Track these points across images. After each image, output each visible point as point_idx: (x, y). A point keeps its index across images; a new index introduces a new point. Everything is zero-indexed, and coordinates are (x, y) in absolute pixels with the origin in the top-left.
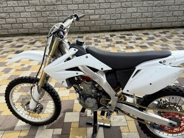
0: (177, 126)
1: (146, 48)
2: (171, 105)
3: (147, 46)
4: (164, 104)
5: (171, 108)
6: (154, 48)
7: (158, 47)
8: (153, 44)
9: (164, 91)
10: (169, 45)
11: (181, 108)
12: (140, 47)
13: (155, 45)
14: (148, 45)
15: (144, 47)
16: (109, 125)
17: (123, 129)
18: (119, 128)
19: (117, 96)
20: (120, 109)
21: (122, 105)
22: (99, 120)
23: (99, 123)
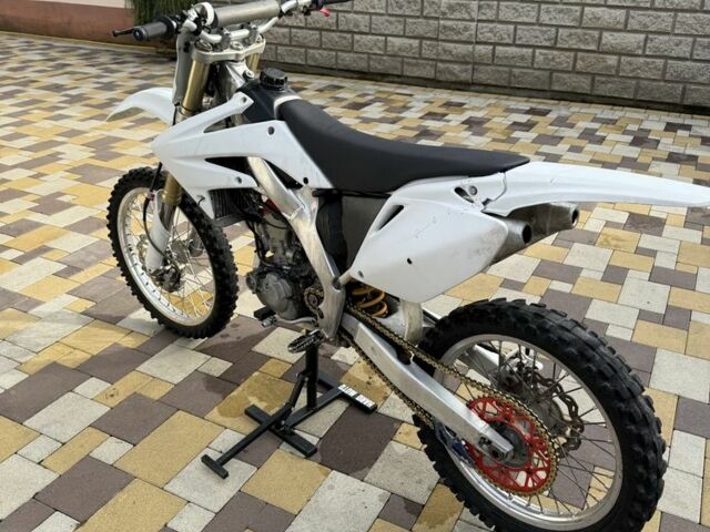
16: (369, 403)
17: (407, 434)
18: (395, 425)
19: (338, 288)
20: (351, 337)
21: (357, 327)
22: (358, 380)
23: (342, 388)
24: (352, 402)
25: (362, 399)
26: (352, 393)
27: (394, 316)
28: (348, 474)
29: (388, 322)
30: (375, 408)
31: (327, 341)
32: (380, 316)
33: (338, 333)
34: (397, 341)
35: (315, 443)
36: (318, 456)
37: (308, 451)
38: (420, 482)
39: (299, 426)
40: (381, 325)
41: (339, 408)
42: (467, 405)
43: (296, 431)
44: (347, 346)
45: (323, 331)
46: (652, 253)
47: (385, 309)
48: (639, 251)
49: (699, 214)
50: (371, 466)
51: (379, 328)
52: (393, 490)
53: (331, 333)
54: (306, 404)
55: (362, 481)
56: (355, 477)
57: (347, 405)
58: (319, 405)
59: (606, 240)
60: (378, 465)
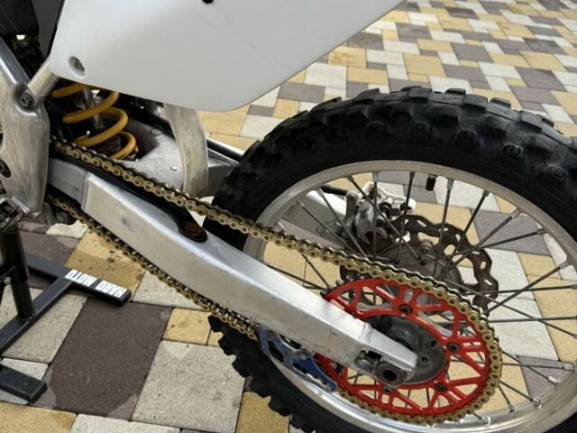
0: (411, 381)
1: (466, 18)
2: (422, 236)
3: (476, 11)
4: (379, 223)
5: (420, 257)
6: (498, 23)
7: (520, 22)
8: (501, 11)
9: (366, 113)
10: (563, 21)
11: (483, 265)
12: (445, 11)
13: (507, 14)
14: (478, 9)
15: (462, 14)
16: (117, 291)
17: (183, 325)
18: (163, 315)
19: (29, 106)
20: (76, 205)
21: (85, 185)
22: (93, 259)
23: (72, 276)
24: (92, 294)
25: (105, 287)
26: (87, 280)
27: (153, 155)
28: (105, 415)
29: (146, 165)
30: (128, 296)
31: (27, 217)
32: (126, 158)
33: (46, 200)
34: (174, 199)
35: (39, 376)
36: (49, 395)
37: (31, 392)
38: (218, 397)
39: (10, 351)
40: (135, 174)
41: (71, 307)
42: (323, 296)
43: (6, 362)
44: (71, 221)
45: (15, 200)
46: (383, 67)
47: (132, 145)
48: (370, 65)
49: (407, 29)
50: (139, 391)
51: (132, 179)
52: (183, 424)
53: (33, 203)
54: (16, 313)
55: (130, 420)
56: (118, 417)
57: (84, 300)
58: (38, 312)
59: (337, 58)
60: (150, 386)
